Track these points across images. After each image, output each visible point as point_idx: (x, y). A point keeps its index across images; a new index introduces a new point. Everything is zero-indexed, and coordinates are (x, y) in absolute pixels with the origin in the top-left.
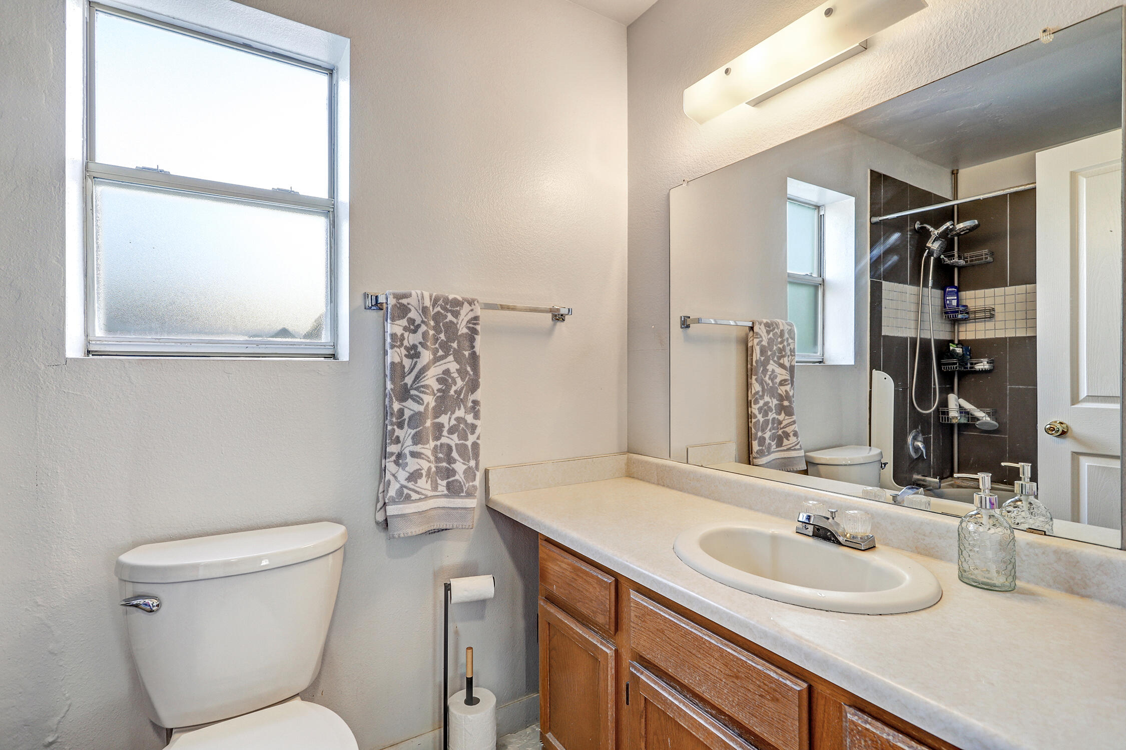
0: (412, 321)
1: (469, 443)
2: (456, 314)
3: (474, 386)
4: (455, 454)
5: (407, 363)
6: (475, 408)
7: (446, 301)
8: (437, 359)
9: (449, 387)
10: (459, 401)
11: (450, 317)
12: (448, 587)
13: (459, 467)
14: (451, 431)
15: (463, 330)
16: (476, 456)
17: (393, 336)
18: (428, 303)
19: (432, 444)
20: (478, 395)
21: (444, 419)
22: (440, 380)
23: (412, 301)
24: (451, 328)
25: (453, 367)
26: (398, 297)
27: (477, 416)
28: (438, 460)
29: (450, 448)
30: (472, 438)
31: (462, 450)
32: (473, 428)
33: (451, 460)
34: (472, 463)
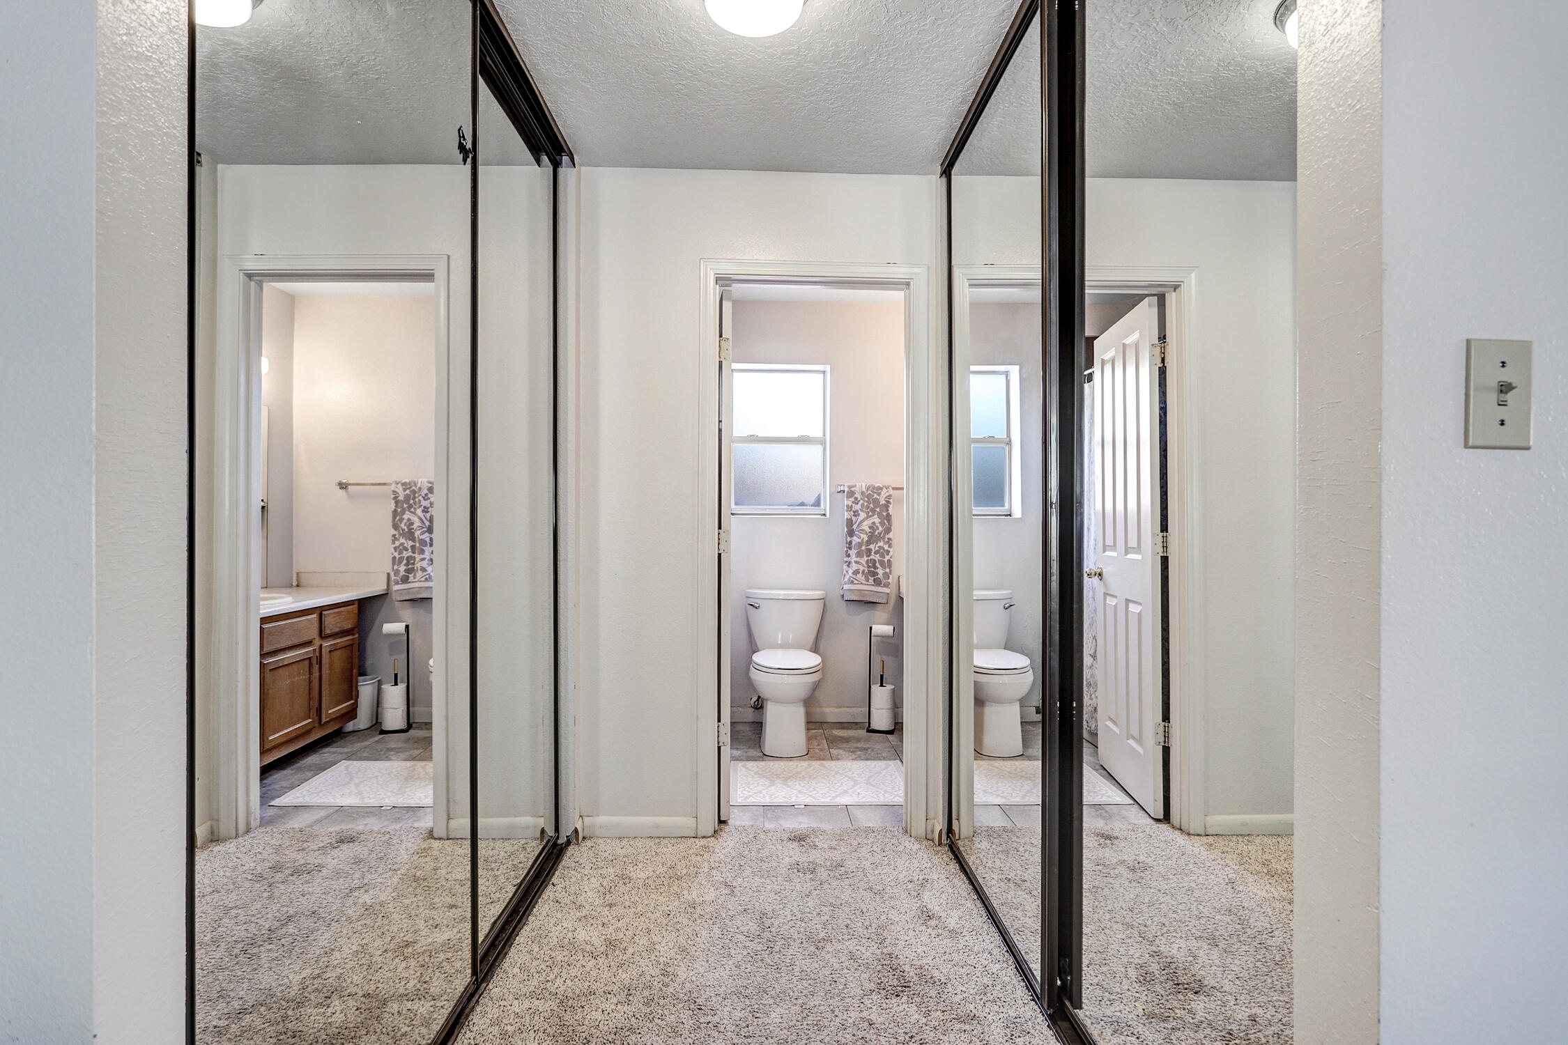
0: (856, 498)
1: (886, 560)
2: (879, 494)
3: (888, 530)
4: (878, 565)
5: (854, 518)
6: (889, 542)
7: (874, 487)
8: (868, 517)
9: (874, 532)
10: (879, 538)
11: (876, 496)
12: (871, 628)
13: (880, 571)
14: (876, 553)
15: (883, 502)
16: (890, 567)
17: (847, 506)
18: (864, 489)
19: (866, 559)
20: (891, 535)
21: (872, 547)
22: (870, 527)
23: (857, 489)
24: (876, 502)
25: (877, 520)
26: (850, 487)
27: (890, 546)
28: (869, 567)
29: (875, 560)
30: (887, 558)
31: (882, 563)
32: (888, 552)
33: (876, 568)
34: (888, 570)
